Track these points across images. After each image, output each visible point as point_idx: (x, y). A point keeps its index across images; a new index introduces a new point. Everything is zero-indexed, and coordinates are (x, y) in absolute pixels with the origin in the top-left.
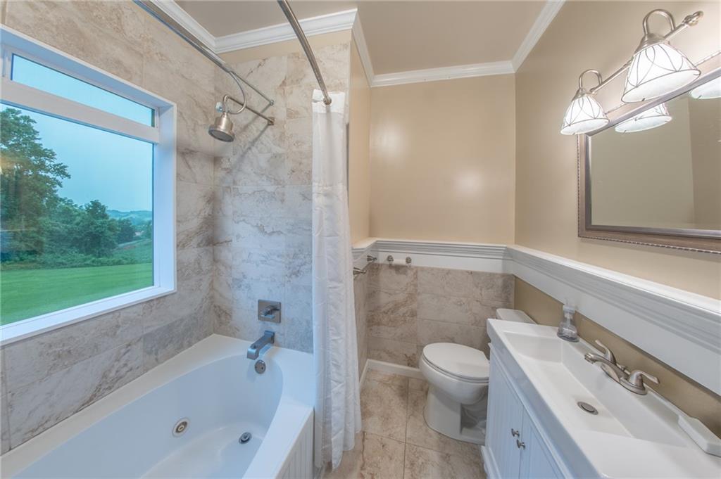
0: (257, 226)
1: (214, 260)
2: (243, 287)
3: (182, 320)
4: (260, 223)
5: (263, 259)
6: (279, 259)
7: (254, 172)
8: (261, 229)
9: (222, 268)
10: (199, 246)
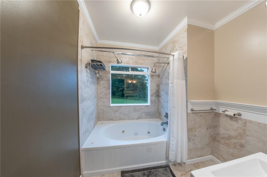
1: (159, 100)
3: (151, 112)
7: (165, 78)
10: (155, 96)
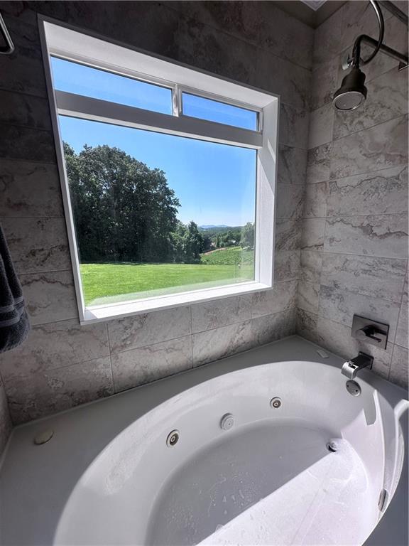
0: (361, 227)
1: (301, 264)
2: (333, 297)
4: (366, 222)
5: (367, 268)
6: (395, 271)
7: (365, 155)
8: (368, 230)
9: (309, 273)
10: (290, 248)
